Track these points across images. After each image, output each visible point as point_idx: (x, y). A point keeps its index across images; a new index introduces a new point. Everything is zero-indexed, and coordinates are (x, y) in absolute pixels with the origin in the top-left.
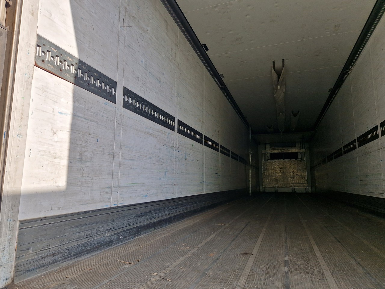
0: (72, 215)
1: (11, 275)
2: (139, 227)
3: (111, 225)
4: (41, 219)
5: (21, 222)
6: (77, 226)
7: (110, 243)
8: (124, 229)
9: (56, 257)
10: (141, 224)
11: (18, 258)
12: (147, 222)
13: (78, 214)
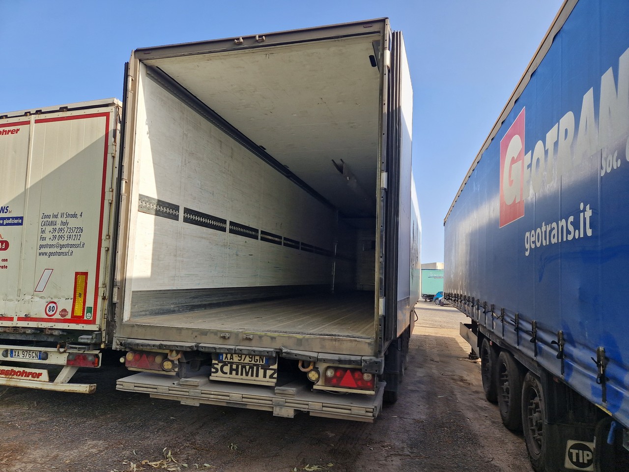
0: (154, 291)
1: (129, 316)
2: (193, 305)
3: (174, 301)
4: (140, 291)
5: (133, 292)
6: (156, 298)
7: (173, 312)
8: (183, 305)
9: (146, 312)
10: (195, 304)
11: (132, 309)
12: (199, 303)
13: (156, 291)
